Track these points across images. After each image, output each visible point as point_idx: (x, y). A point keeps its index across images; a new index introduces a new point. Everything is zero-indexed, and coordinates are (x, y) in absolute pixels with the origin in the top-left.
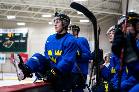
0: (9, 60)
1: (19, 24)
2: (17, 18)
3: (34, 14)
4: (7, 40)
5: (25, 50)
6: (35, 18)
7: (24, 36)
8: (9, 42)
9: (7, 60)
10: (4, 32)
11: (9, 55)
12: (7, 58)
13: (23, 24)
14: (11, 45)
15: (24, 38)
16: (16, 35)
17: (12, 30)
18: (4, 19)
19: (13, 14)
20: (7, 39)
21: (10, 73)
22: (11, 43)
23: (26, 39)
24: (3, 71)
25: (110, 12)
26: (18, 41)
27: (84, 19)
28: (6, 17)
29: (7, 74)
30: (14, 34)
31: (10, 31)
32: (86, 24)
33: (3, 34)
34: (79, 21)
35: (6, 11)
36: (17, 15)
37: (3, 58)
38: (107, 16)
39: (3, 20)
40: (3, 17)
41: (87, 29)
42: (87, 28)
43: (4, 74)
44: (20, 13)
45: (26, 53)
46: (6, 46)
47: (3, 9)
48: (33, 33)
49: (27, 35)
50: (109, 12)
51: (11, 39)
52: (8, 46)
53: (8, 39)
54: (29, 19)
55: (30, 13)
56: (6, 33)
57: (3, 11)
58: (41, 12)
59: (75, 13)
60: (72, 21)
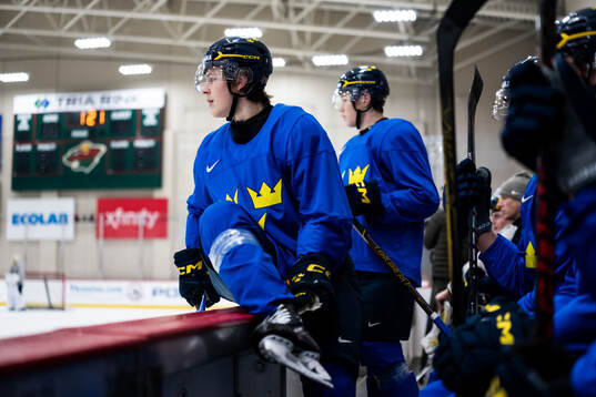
0: (91, 226)
1: (125, 70)
2: (116, 45)
3: (187, 26)
4: (79, 141)
5: (157, 182)
6: (193, 44)
7: (150, 121)
8: (86, 147)
9: (81, 225)
10: (65, 108)
11: (89, 202)
12: (80, 216)
13: (146, 69)
14: (97, 160)
15: (151, 128)
16: (115, 116)
17: (97, 97)
18: (64, 50)
19: (100, 27)
20: (77, 134)
21: (94, 278)
22: (94, 152)
23: (157, 132)
24: (67, 273)
25: (515, 10)
26: (123, 144)
27: (400, 43)
28: (70, 42)
29: (81, 284)
30: (108, 113)
31: (90, 101)
32: (413, 64)
33: (61, 115)
34: (380, 52)
35: (73, 16)
36: (119, 32)
37: (64, 218)
38: (501, 27)
39: (58, 57)
40: (59, 41)
41: (417, 86)
42: (414, 80)
43: (68, 284)
44: (131, 22)
45: (158, 194)
46: (75, 165)
47: (58, 10)
48: (187, 110)
49: (162, 115)
50: (509, 9)
51: (96, 133)
52: (82, 164)
53: (83, 134)
54: (169, 49)
55: (170, 22)
56: (72, 108)
57: (57, 17)
58: (218, 15)
59: (364, 19)
60: (350, 54)
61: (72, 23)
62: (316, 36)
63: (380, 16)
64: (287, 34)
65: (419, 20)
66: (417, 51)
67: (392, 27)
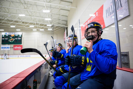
0: (13, 49)
1: (17, 30)
2: (16, 27)
3: (25, 25)
4: (11, 38)
5: (21, 43)
6: (26, 27)
7: (20, 36)
8: (12, 39)
9: (11, 48)
10: (9, 34)
11: (12, 46)
13: (20, 30)
14: (13, 41)
15: (20, 37)
16: (16, 35)
17: (13, 33)
18: (9, 27)
19: (14, 25)
20: (10, 37)
21: (13, 55)
22: (13, 40)
23: (21, 37)
24: (9, 54)
25: (62, 25)
26: (17, 39)
27: (50, 28)
28: (10, 26)
29: (11, 56)
30: (15, 35)
31: (12, 33)
32: (51, 31)
33: (8, 35)
34: (47, 29)
35: (10, 23)
36: (16, 25)
37: (9, 48)
38: (60, 27)
39: (8, 28)
40: (8, 26)
41: (51, 33)
42: (51, 32)
43: (9, 56)
44: (18, 24)
45: (21, 45)
46: (10, 41)
47: (8, 22)
48: (25, 35)
49: (22, 35)
51: (13, 37)
52: (11, 41)
53: (12, 37)
54: (22, 28)
55: (23, 25)
56: (10, 34)
57: (8, 23)
58: (29, 24)
59: (46, 25)
60: (44, 29)
61: (10, 24)
62: (40, 27)
63: (48, 25)
64: (37, 27)
65: (52, 26)
66: (52, 29)
67: (49, 27)
